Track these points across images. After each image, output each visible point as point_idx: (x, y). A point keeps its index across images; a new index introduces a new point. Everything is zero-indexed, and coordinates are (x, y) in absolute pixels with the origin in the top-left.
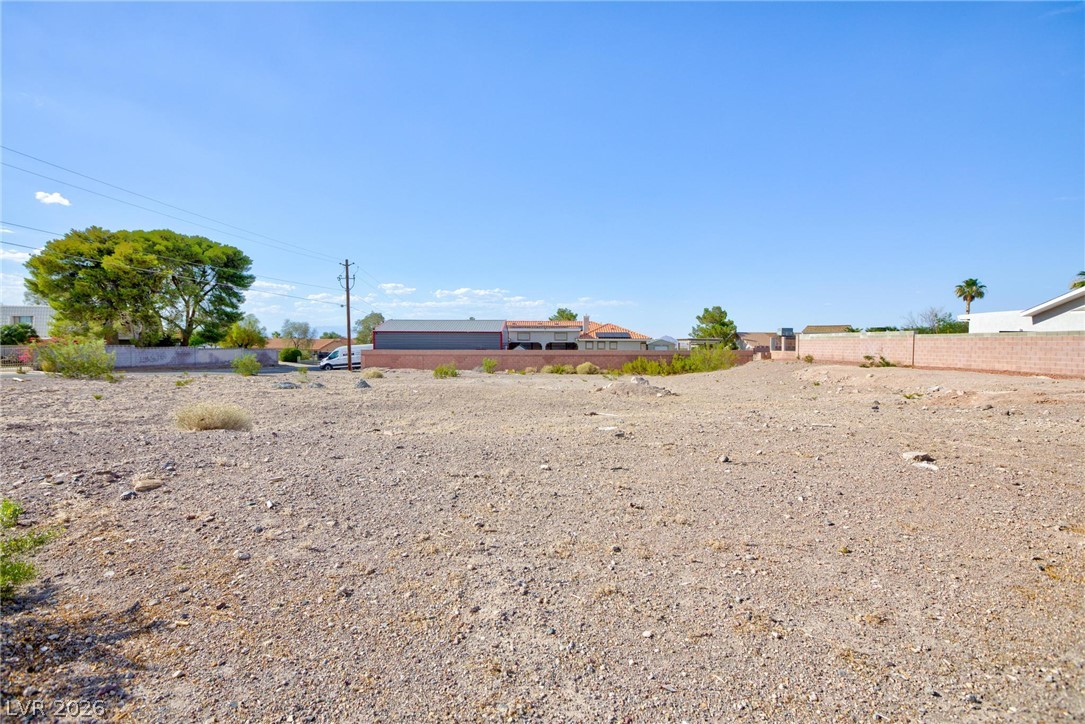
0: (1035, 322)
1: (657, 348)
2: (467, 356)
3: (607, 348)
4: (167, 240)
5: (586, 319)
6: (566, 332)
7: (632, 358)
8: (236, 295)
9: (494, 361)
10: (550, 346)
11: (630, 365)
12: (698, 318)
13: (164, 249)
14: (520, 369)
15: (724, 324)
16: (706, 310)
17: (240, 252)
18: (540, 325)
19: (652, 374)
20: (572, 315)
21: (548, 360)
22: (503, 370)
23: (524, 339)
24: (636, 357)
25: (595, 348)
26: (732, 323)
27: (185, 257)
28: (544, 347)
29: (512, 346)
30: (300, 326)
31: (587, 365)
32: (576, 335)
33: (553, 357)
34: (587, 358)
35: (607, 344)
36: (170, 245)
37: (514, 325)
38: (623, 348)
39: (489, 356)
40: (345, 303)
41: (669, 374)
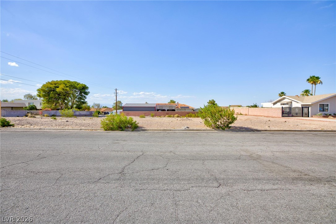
0: (274, 105)
1: (197, 111)
2: (146, 113)
3: (183, 111)
4: (69, 83)
5: (178, 103)
6: (172, 107)
7: (188, 113)
8: (85, 97)
9: (154, 114)
10: (168, 110)
11: (188, 115)
12: (208, 102)
13: (68, 85)
14: (160, 116)
15: (214, 104)
16: (210, 101)
17: (86, 86)
18: (165, 105)
19: (193, 117)
20: (174, 101)
21: (167, 114)
22: (156, 116)
23: (161, 108)
24: (189, 113)
25: (180, 111)
26: (216, 104)
27: (74, 87)
28: (166, 111)
29: (158, 110)
30: (98, 104)
31: (177, 115)
32: (175, 107)
33: (168, 113)
34: (177, 113)
35: (183, 110)
36: (70, 84)
37: (158, 105)
38: (187, 111)
39: (152, 113)
40: (116, 99)
41: (197, 117)
